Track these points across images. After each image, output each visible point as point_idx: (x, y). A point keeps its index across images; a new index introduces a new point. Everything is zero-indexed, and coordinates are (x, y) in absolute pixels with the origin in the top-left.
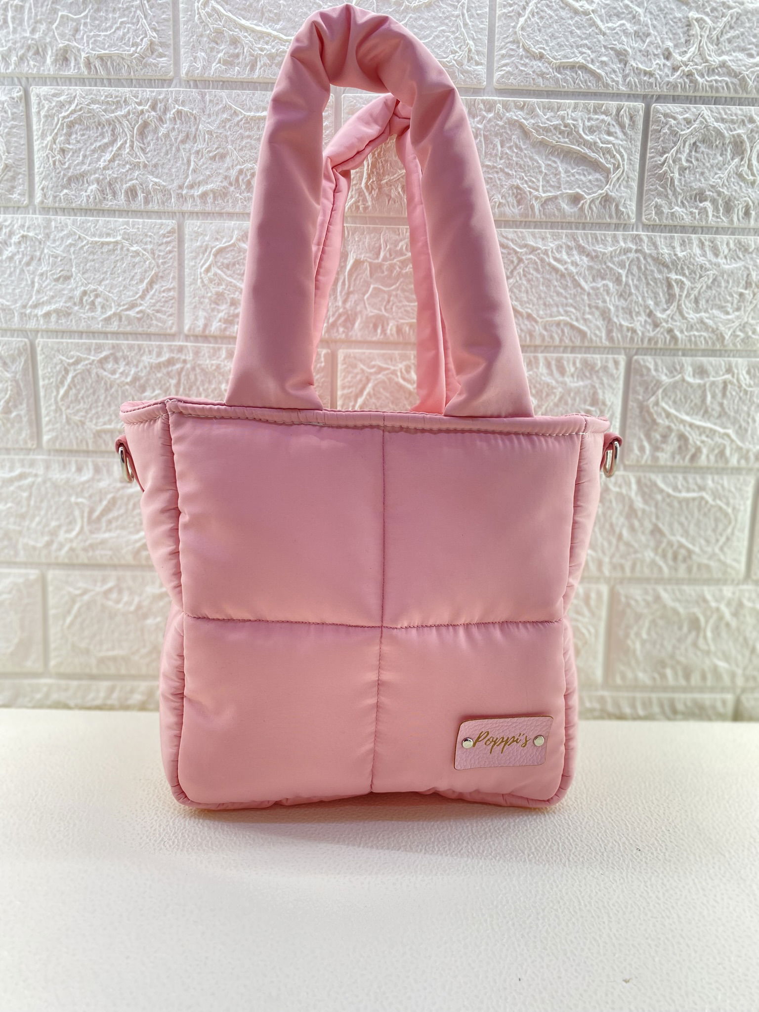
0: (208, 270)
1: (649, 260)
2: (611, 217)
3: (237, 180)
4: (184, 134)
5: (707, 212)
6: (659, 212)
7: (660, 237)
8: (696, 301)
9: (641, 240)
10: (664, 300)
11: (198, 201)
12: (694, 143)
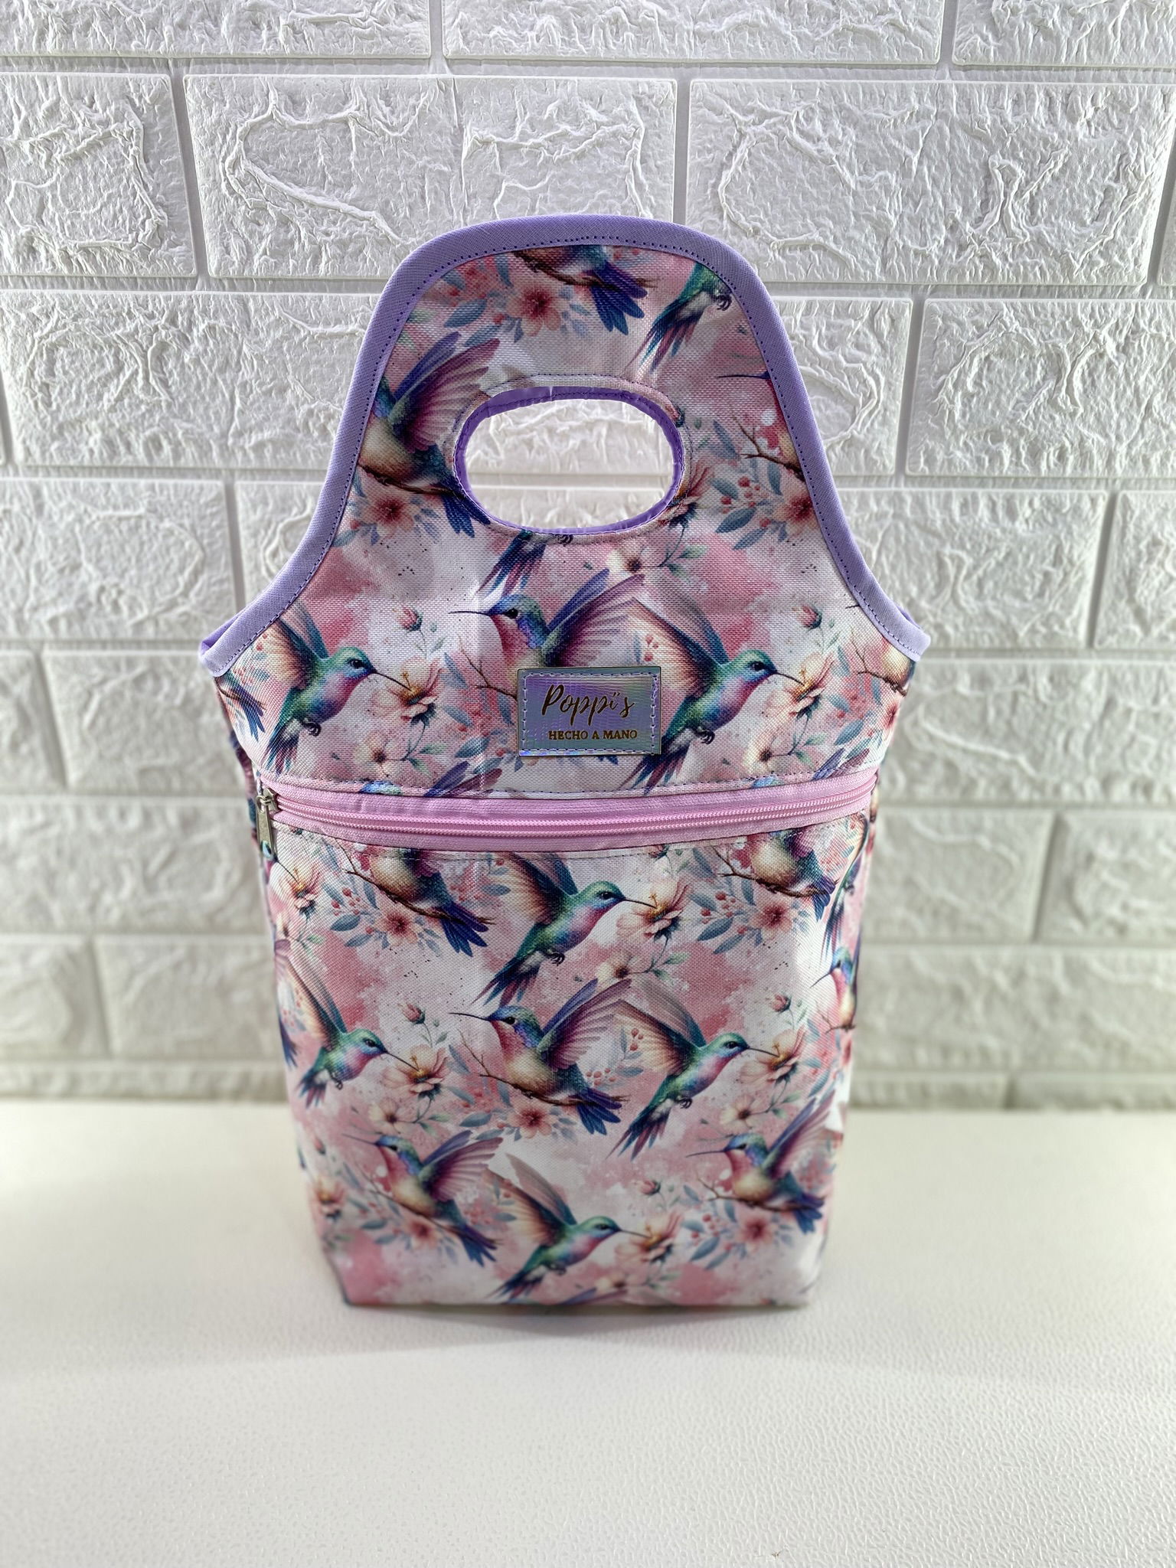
0: (275, 554)
1: (913, 528)
2: (857, 467)
3: (306, 424)
4: (221, 359)
5: (1002, 459)
6: (930, 460)
7: (930, 494)
8: (980, 584)
9: (902, 500)
10: (932, 585)
11: (252, 456)
12: (987, 358)
